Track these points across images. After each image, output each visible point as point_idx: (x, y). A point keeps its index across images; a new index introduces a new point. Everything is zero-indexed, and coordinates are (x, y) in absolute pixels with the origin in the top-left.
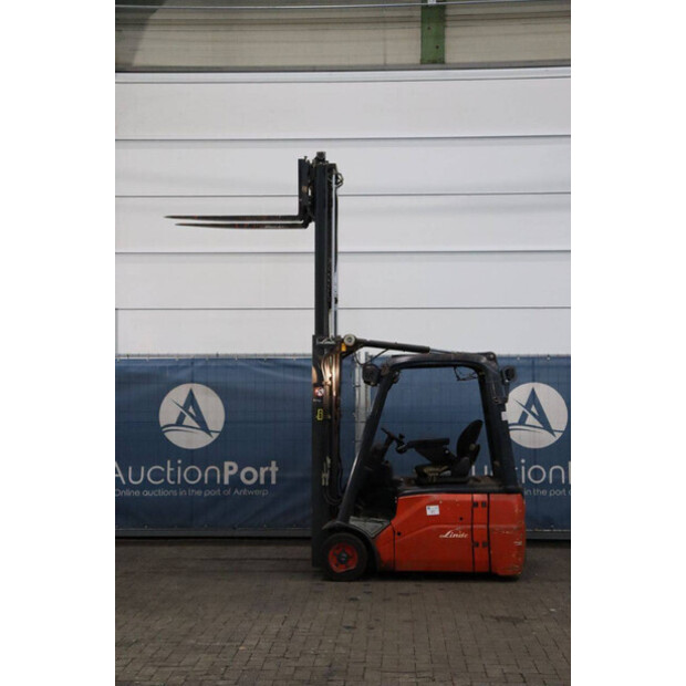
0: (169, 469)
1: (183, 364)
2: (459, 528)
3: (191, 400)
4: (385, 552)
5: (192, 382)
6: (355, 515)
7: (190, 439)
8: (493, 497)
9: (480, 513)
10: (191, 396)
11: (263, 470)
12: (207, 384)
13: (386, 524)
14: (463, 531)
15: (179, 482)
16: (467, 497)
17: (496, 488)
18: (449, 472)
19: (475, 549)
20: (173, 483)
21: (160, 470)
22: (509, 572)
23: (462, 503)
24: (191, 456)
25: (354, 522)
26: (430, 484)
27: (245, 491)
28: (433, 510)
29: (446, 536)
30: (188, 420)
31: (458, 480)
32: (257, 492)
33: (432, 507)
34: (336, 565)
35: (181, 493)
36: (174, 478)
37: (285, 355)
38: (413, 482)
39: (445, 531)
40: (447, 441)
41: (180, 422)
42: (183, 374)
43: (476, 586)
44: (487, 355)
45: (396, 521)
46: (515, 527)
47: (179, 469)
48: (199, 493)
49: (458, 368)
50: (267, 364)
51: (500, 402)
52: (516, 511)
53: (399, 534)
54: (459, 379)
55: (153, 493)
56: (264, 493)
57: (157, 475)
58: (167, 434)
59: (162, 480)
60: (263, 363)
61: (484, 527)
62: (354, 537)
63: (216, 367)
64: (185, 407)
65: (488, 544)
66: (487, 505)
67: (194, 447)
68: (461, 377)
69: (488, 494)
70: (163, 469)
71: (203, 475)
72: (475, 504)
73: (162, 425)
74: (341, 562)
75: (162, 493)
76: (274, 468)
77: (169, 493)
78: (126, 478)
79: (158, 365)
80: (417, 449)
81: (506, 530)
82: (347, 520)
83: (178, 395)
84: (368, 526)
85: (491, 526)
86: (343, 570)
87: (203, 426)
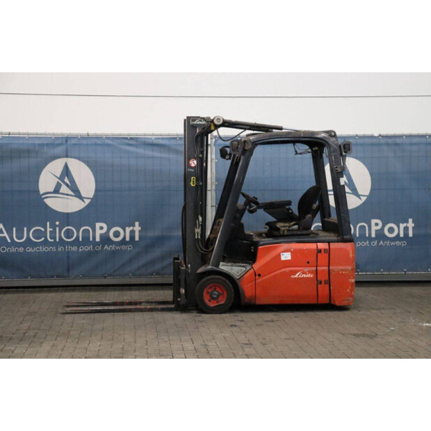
0: (49, 229)
1: (58, 142)
2: (306, 269)
3: (66, 171)
4: (248, 290)
5: (67, 157)
6: (223, 261)
7: (65, 204)
8: (333, 245)
9: (323, 258)
10: (66, 168)
11: (128, 230)
12: (79, 158)
13: (248, 268)
14: (309, 272)
15: (57, 240)
16: (313, 246)
17: (335, 238)
18: (296, 227)
19: (319, 286)
20: (52, 240)
21: (41, 230)
22: (344, 303)
23: (309, 250)
24: (67, 218)
25: (224, 267)
26: (283, 236)
27: (113, 247)
28: (286, 256)
29: (296, 276)
30: (64, 189)
31: (304, 232)
32: (124, 247)
33: (285, 254)
34: (210, 301)
35: (60, 249)
36: (53, 237)
37: (145, 135)
38: (264, 235)
39: (295, 273)
40: (289, 203)
41: (57, 191)
42: (59, 150)
43: (322, 314)
44: (329, 133)
45: (256, 266)
46: (350, 268)
47: (57, 229)
48: (74, 249)
49: (297, 144)
50: (131, 142)
51: (339, 170)
52: (351, 255)
53: (259, 275)
54: (297, 153)
55: (35, 249)
56: (129, 248)
57: (38, 234)
58: (45, 200)
59: (43, 239)
60: (126, 141)
61: (326, 268)
62: (224, 279)
63: (87, 145)
64: (61, 178)
65: (329, 282)
66: (328, 251)
67: (70, 211)
68: (299, 151)
69: (329, 243)
70: (43, 230)
71: (78, 234)
72: (319, 251)
73: (41, 192)
74: (213, 299)
75: (43, 249)
76: (137, 228)
77: (49, 249)
78: (11, 238)
79: (37, 142)
80: (265, 210)
81: (343, 270)
82: (217, 266)
83: (55, 167)
84: (235, 270)
85: (331, 268)
86: (215, 305)
87: (77, 193)
